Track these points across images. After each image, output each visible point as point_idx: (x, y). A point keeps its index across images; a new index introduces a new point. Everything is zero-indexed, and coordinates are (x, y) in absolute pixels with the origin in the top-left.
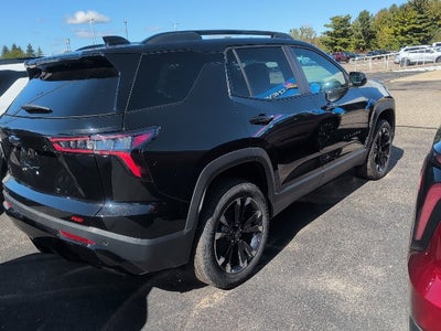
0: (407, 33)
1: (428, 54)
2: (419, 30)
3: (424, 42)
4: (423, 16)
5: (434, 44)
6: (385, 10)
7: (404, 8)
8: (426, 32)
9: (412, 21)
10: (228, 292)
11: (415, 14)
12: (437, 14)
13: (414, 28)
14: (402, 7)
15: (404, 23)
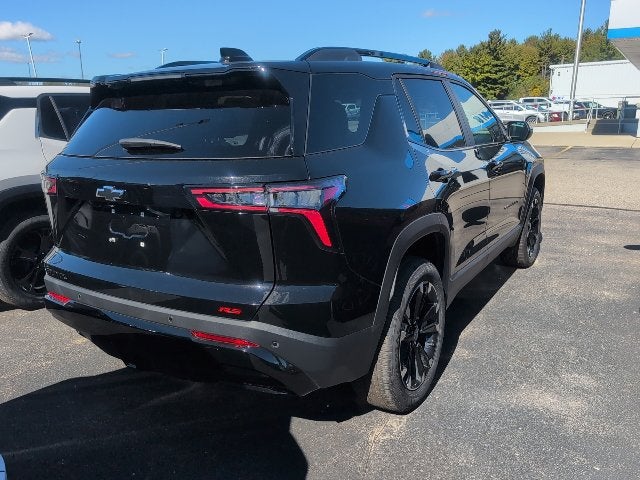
0: (479, 84)
1: (516, 112)
2: (495, 82)
3: (500, 97)
4: (499, 63)
5: (521, 100)
6: (451, 51)
7: (476, 51)
8: (503, 84)
9: (486, 69)
10: (405, 417)
11: (489, 59)
12: (516, 62)
13: (488, 78)
14: (472, 50)
15: (475, 70)
